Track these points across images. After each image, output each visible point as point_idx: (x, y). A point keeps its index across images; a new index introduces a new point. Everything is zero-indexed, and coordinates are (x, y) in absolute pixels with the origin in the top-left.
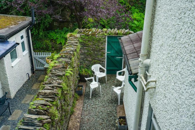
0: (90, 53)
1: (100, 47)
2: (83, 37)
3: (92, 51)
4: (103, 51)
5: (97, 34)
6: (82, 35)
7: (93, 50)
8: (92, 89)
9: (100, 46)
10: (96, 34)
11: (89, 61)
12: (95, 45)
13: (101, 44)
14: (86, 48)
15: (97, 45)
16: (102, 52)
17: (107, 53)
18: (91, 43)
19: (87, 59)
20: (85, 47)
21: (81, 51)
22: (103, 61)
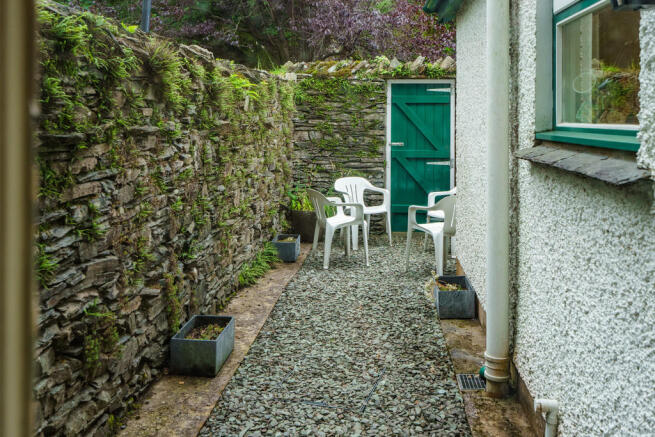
0: (329, 142)
1: (367, 118)
2: (308, 82)
3: (338, 136)
4: (377, 132)
5: (355, 73)
6: (305, 77)
7: (340, 129)
8: (331, 227)
9: (367, 113)
10: (354, 71)
11: (326, 171)
12: (350, 113)
13: (370, 108)
14: (316, 122)
15: (357, 112)
16: (373, 137)
17: (393, 147)
18: (336, 104)
19: (320, 165)
20: (313, 118)
21: (299, 133)
22: (378, 172)
